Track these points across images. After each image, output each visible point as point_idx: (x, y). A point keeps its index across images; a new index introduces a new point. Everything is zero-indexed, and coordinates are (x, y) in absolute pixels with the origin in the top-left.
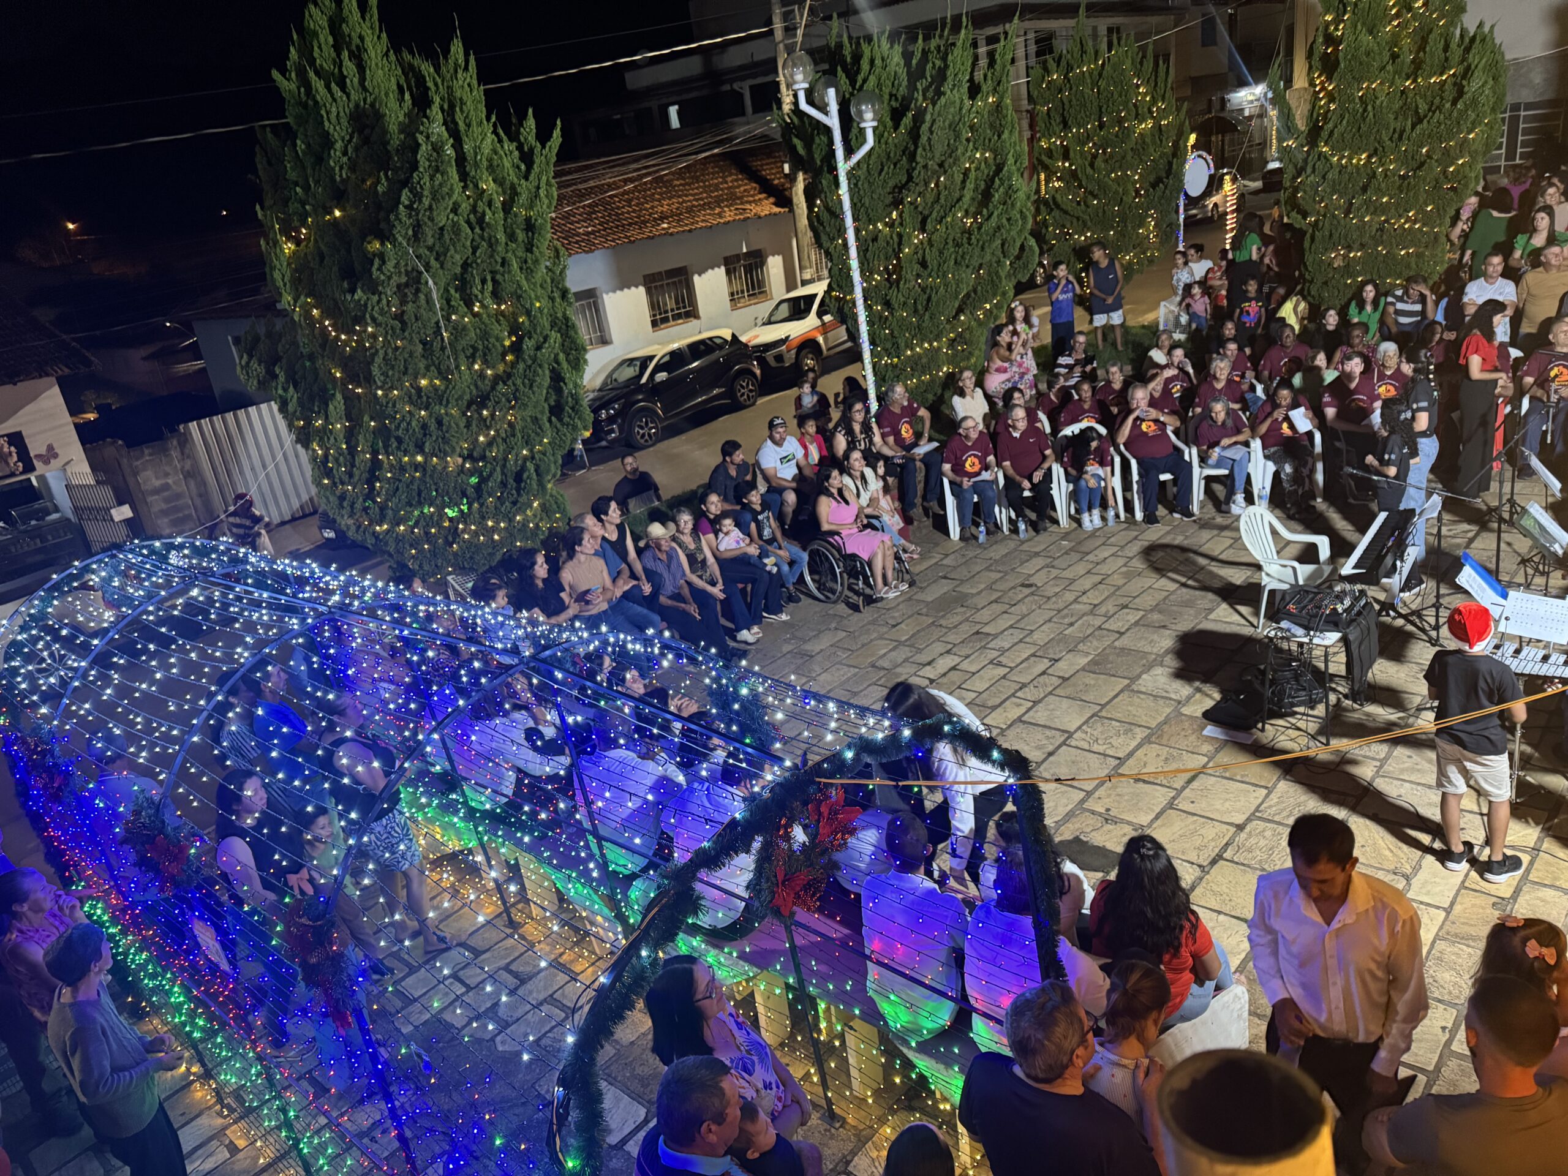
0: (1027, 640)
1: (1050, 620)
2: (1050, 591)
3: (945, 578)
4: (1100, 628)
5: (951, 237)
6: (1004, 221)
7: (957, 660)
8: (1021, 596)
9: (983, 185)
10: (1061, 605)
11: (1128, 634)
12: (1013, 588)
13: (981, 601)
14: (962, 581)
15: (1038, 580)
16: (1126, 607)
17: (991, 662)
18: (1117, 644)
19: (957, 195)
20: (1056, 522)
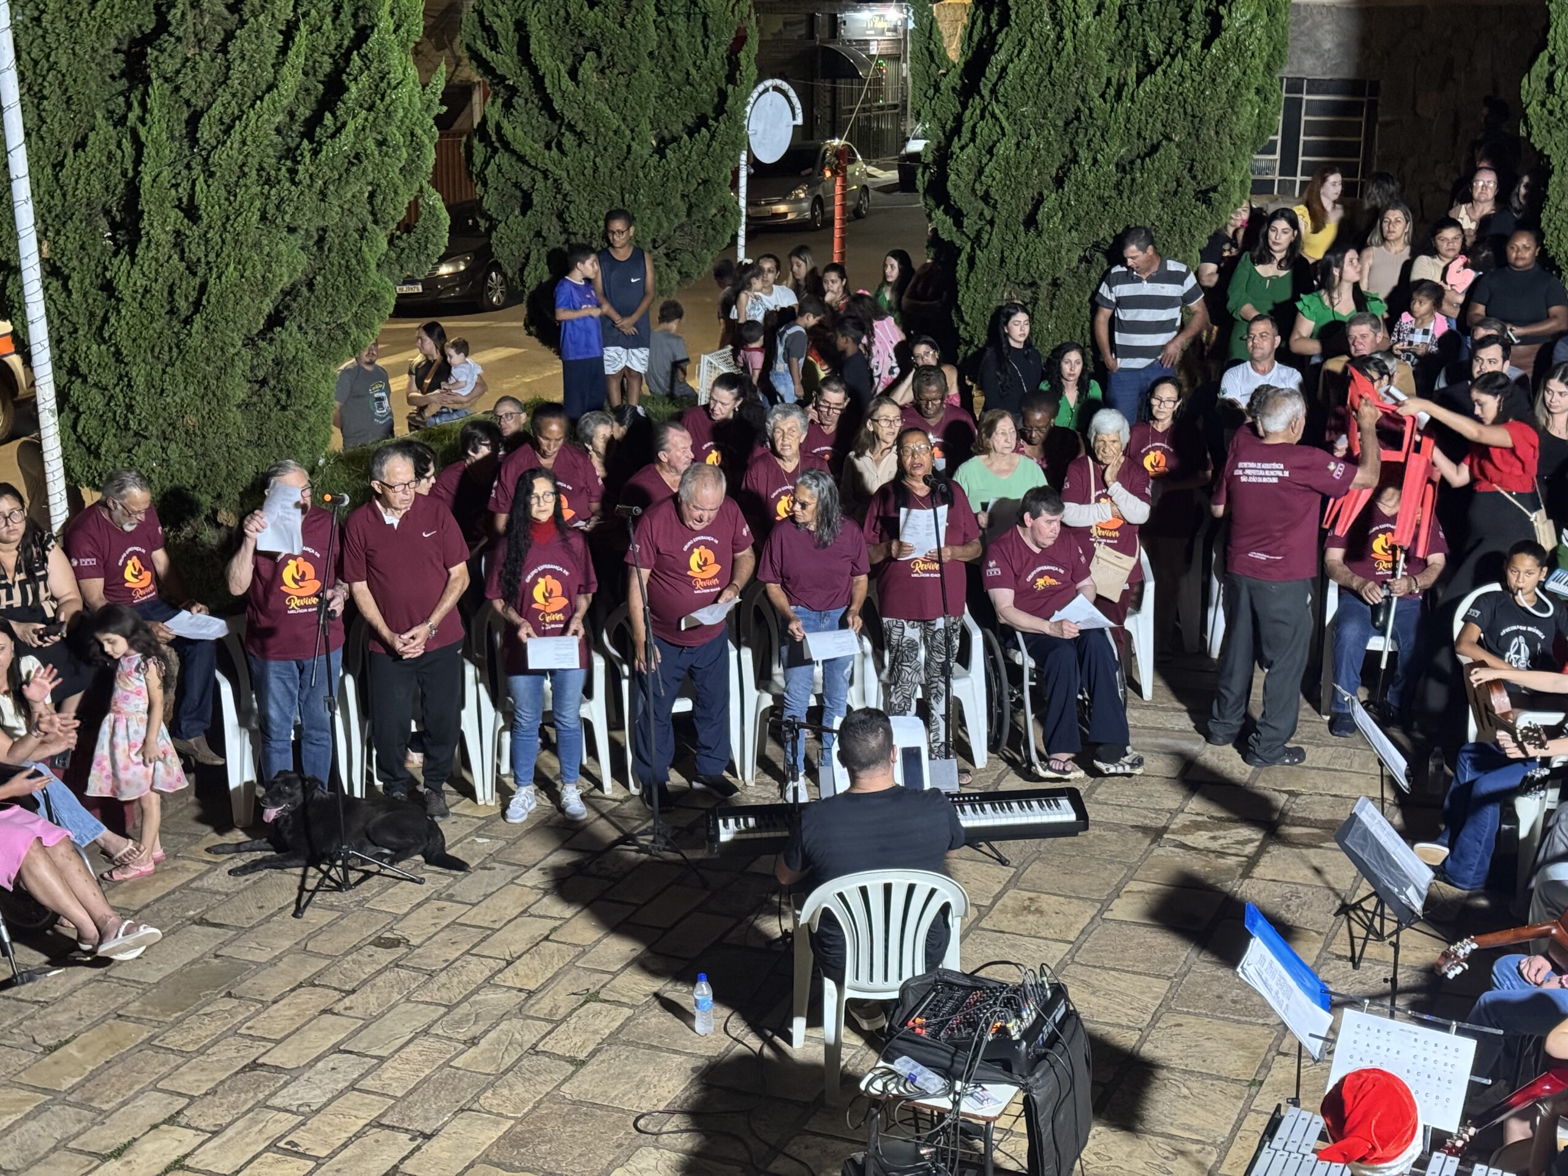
0: (368, 1083)
1: (426, 1032)
2: (436, 955)
3: (202, 922)
4: (534, 1050)
5: (253, 162)
6: (370, 144)
7: (190, 1139)
8: (370, 969)
9: (327, 65)
10: (455, 995)
11: (589, 1068)
12: (356, 948)
13: (274, 983)
14: (241, 931)
15: (412, 930)
16: (593, 997)
17: (272, 1147)
18: (566, 1089)
19: (268, 75)
20: (468, 791)
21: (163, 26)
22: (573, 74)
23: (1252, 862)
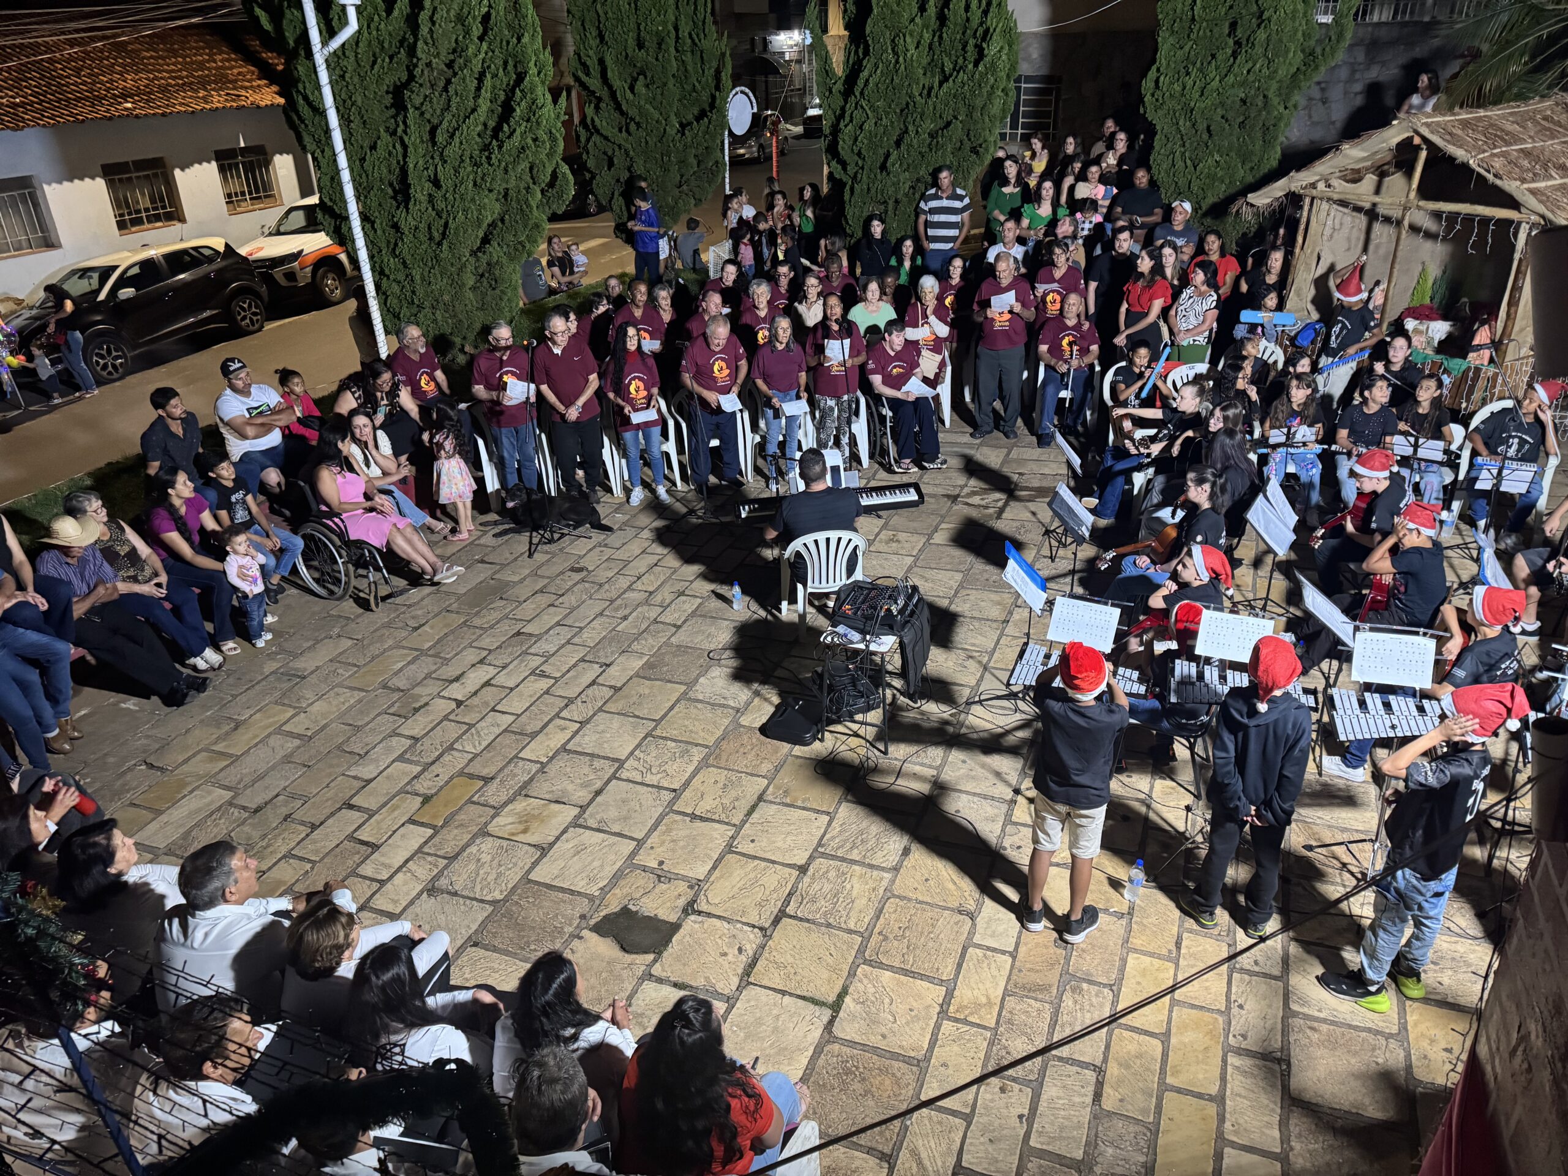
0: (576, 640)
1: (601, 614)
2: (603, 575)
3: (482, 561)
4: (655, 621)
6: (529, 141)
7: (492, 671)
8: (570, 583)
9: (502, 97)
10: (614, 594)
11: (684, 628)
12: (562, 573)
13: (524, 592)
14: (503, 566)
15: (589, 562)
16: (682, 594)
17: (533, 673)
18: (673, 640)
19: (471, 104)
20: (609, 490)
21: (411, 77)
22: (632, 88)
23: (1001, 511)
